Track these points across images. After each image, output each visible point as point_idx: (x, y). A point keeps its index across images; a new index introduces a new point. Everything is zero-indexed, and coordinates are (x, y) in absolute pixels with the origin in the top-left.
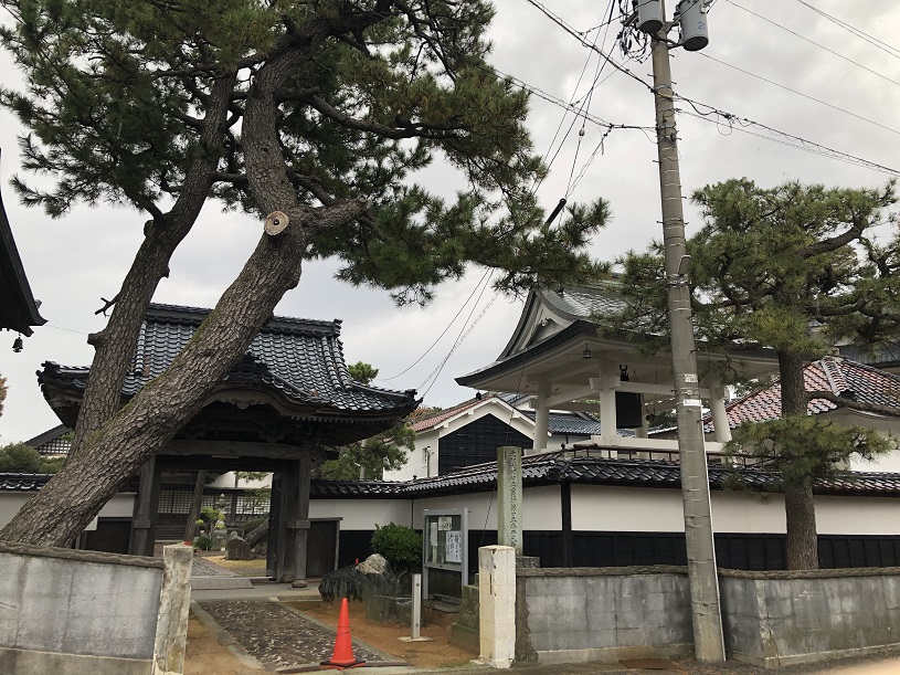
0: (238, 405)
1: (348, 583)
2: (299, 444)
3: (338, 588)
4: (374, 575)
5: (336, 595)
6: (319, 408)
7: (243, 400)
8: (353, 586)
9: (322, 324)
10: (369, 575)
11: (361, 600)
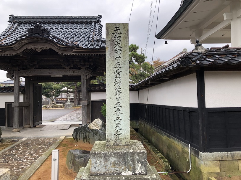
0: (37, 50)
1: (83, 134)
2: (79, 69)
3: (79, 136)
4: (95, 130)
5: (79, 139)
6: (74, 49)
7: (39, 48)
8: (86, 135)
9: (93, 18)
10: (92, 130)
11: (89, 143)
